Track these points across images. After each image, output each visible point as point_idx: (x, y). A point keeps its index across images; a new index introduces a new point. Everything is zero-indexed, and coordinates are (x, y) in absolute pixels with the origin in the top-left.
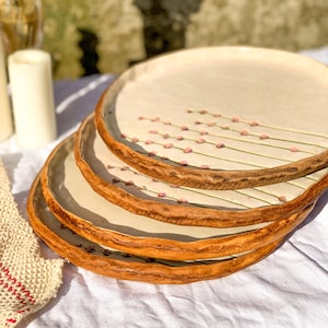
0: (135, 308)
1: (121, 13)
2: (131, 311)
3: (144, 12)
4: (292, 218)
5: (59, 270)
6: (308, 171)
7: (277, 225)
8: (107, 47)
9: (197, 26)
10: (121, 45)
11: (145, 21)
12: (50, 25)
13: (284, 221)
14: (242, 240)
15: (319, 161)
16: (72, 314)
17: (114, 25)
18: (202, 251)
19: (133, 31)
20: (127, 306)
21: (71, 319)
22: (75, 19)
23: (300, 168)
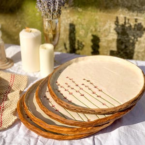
0: (26, 140)
1: (110, 32)
2: (24, 140)
3: (118, 33)
4: (89, 128)
5: (14, 120)
6: (99, 113)
7: (82, 129)
8: (103, 43)
9: (140, 42)
10: (108, 44)
11: (118, 37)
12: (82, 32)
13: (85, 128)
14: (66, 130)
15: (105, 111)
16: (8, 135)
17: (106, 36)
18: (52, 129)
19: (113, 40)
20: (24, 138)
21: (7, 136)
22: (92, 31)
23: (96, 111)
